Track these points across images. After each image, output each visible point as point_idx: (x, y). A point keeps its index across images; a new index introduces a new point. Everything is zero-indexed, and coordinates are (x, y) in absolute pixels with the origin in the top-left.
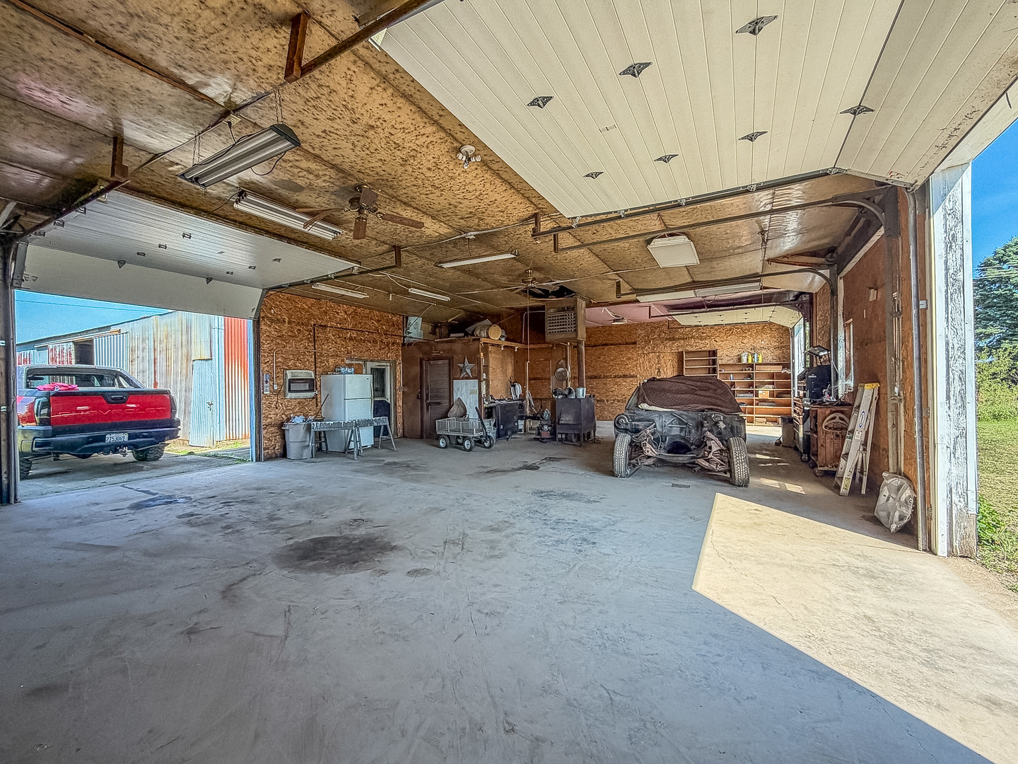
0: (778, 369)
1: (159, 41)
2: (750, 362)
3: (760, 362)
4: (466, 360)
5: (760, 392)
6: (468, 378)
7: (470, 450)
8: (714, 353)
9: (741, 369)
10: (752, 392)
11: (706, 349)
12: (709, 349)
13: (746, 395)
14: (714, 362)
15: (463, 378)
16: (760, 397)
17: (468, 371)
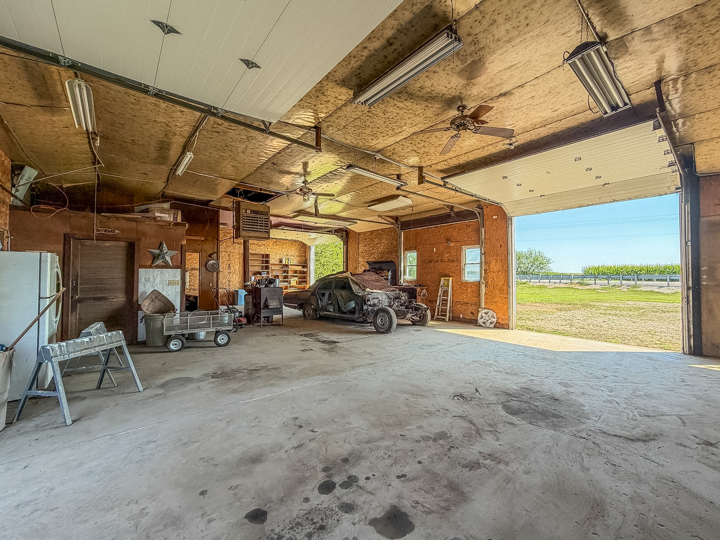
0: (299, 268)
1: (706, 25)
2: (287, 263)
3: (291, 264)
4: (165, 245)
5: (292, 282)
6: (166, 266)
7: (227, 344)
8: (267, 256)
9: (281, 267)
10: (287, 281)
11: (261, 253)
12: (263, 253)
13: (284, 283)
14: (267, 262)
15: (158, 267)
16: (292, 285)
17: (168, 258)
